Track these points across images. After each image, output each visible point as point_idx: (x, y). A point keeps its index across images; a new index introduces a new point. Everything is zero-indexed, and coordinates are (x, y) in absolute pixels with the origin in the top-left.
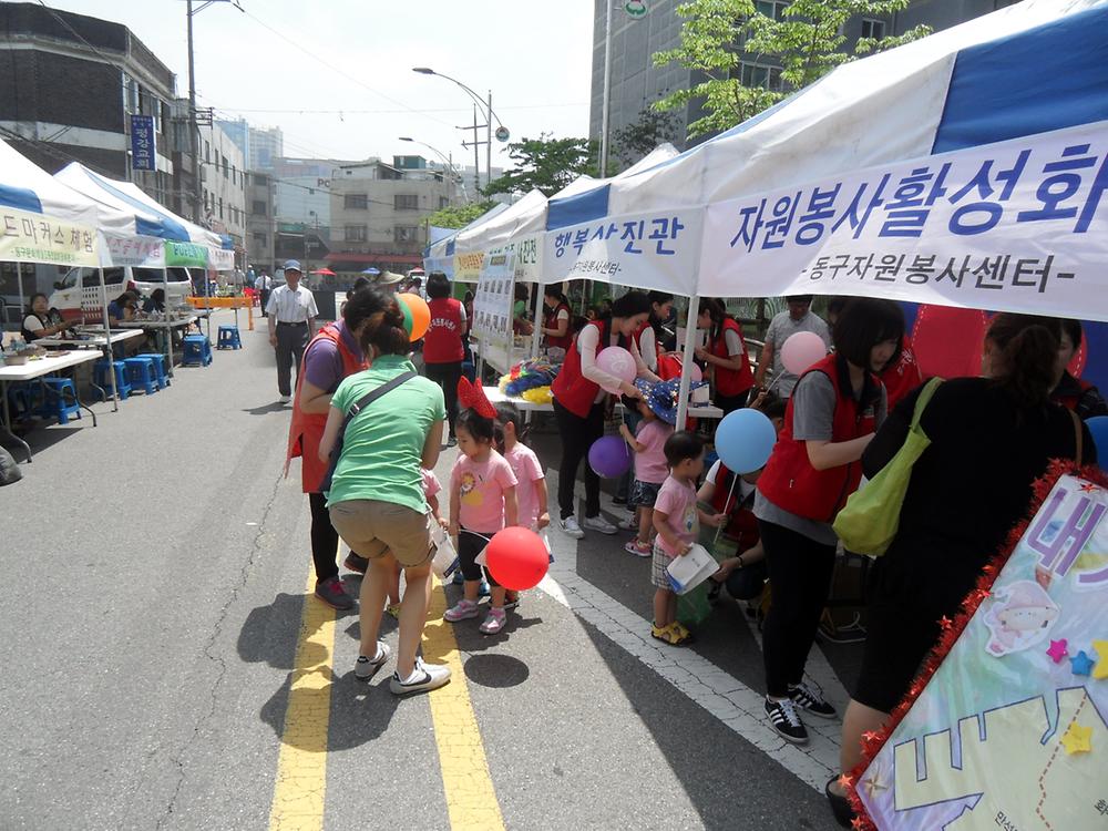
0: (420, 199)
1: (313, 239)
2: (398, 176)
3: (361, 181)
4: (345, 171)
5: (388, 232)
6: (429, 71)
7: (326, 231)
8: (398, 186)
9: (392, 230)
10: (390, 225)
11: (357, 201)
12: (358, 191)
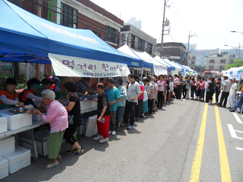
0: (226, 61)
1: (202, 68)
2: (222, 56)
3: (213, 58)
4: (210, 55)
5: (218, 67)
6: (235, 32)
7: (205, 67)
8: (221, 58)
9: (219, 67)
10: (219, 66)
11: (212, 61)
12: (213, 59)
